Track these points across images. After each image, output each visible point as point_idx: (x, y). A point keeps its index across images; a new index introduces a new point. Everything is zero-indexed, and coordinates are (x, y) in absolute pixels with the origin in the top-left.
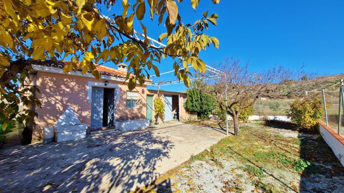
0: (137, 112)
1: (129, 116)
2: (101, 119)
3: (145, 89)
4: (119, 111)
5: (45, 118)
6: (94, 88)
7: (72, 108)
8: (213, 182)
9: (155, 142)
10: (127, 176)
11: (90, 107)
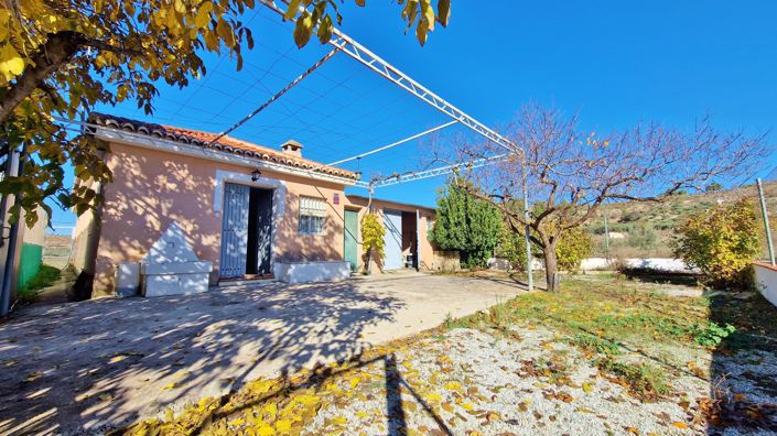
0: (322, 243)
1: (304, 252)
2: (242, 255)
3: (342, 194)
4: (283, 238)
5: (123, 244)
6: (228, 185)
7: (180, 226)
8: (495, 361)
9: (362, 298)
10: (297, 346)
11: (220, 225)
